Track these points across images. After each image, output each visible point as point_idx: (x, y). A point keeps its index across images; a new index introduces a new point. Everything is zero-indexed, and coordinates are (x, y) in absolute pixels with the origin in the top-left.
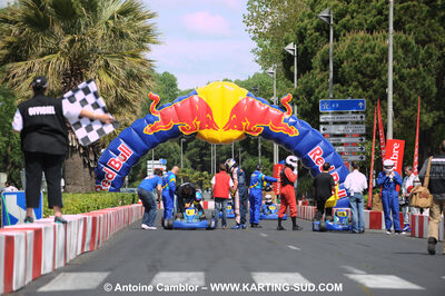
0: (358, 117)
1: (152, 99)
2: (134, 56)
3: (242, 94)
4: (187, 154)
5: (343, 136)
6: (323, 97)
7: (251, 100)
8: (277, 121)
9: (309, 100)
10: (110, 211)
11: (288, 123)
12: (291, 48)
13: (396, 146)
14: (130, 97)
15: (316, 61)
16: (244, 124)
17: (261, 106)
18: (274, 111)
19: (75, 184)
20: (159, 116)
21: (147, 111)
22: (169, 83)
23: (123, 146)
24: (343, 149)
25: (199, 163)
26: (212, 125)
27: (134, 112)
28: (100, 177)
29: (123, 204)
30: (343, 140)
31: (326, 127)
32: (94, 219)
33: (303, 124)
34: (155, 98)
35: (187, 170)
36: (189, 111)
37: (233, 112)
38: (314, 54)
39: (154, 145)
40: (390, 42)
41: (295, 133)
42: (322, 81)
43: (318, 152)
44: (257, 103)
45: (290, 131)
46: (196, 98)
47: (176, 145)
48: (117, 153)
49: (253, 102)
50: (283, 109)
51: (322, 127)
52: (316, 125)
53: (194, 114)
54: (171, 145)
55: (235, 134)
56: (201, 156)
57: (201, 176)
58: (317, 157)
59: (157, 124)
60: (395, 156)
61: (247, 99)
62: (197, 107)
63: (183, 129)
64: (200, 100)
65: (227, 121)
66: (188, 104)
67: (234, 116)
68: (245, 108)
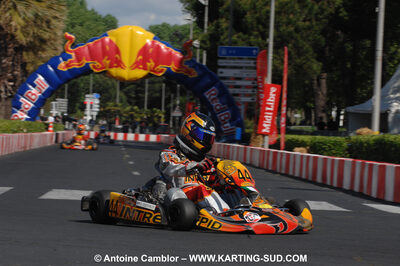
0: (251, 63)
1: (67, 38)
3: (148, 39)
4: (124, 90)
5: (240, 79)
7: (156, 43)
11: (188, 65)
13: (273, 90)
16: (149, 64)
17: (166, 49)
18: (177, 54)
20: (73, 54)
23: (39, 79)
24: (237, 91)
26: (119, 63)
31: (223, 70)
34: (70, 38)
36: (100, 50)
37: (139, 54)
39: (68, 80)
41: (194, 75)
43: (214, 92)
44: (163, 46)
45: (190, 73)
46: (107, 40)
48: (34, 86)
53: (105, 53)
55: (140, 73)
56: (137, 92)
57: (132, 110)
58: (213, 97)
59: (71, 62)
60: (272, 99)
61: (153, 42)
62: (107, 48)
63: (94, 67)
64: (111, 41)
65: (134, 61)
66: (100, 44)
67: (141, 57)
68: (151, 50)
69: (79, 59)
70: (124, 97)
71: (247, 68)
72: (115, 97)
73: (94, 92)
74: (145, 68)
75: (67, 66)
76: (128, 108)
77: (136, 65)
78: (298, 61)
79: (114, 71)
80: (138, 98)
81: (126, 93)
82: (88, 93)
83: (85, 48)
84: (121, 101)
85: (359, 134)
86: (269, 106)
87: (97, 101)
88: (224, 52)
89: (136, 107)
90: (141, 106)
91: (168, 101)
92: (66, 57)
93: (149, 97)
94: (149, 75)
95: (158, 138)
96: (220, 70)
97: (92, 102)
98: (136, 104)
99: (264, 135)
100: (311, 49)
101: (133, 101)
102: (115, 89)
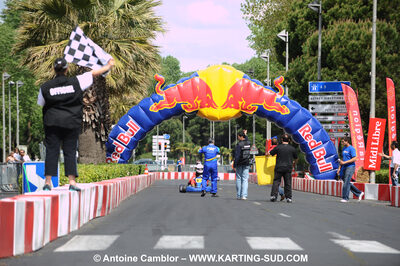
1: (157, 80)
2: (142, 42)
3: (238, 76)
4: (189, 130)
5: (332, 114)
6: (312, 79)
7: (246, 81)
8: (270, 100)
9: (299, 82)
10: (119, 181)
11: (280, 102)
12: (283, 35)
13: (378, 124)
14: (138, 78)
15: (306, 47)
16: (240, 103)
17: (256, 87)
18: (268, 92)
19: (88, 156)
20: (164, 95)
21: (153, 91)
22: (172, 66)
23: (131, 122)
24: (330, 126)
25: (199, 138)
26: (211, 103)
27: (141, 92)
28: (111, 150)
29: (131, 174)
30: (330, 118)
31: (314, 106)
32: (105, 188)
33: (294, 104)
34: (161, 80)
35: (189, 145)
36: (191, 91)
38: (304, 40)
39: (159, 122)
40: (374, 29)
41: (287, 112)
42: (311, 65)
43: (307, 129)
44: (252, 84)
45: (282, 110)
46: (197, 80)
47: (179, 121)
48: (126, 129)
49: (249, 83)
50: (276, 89)
51: (310, 106)
52: (306, 104)
53: (195, 93)
54: (174, 122)
55: (232, 112)
58: (306, 134)
59: (162, 103)
60: (377, 133)
61: (243, 81)
62: (198, 88)
63: (186, 107)
65: (225, 100)
66: (190, 85)
67: (231, 96)
68: (242, 89)
69: (169, 100)
70: (189, 137)
71: (339, 103)
72: (181, 137)
74: (237, 107)
75: (158, 107)
77: (227, 105)
82: (155, 134)
84: (187, 141)
86: (375, 141)
88: (315, 88)
92: (156, 99)
94: (241, 114)
99: (370, 171)
101: (199, 141)
102: (181, 129)
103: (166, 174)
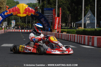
5: (49, 16)
13: (58, 18)
16: (27, 13)
20: (8, 11)
24: (49, 19)
26: (20, 13)
34: (7, 7)
36: (15, 10)
37: (24, 10)
39: (7, 17)
53: (16, 10)
56: (24, 20)
57: (23, 24)
58: (43, 20)
60: (57, 20)
61: (28, 7)
62: (17, 9)
63: (13, 14)
64: (17, 7)
65: (23, 12)
66: (15, 8)
67: (25, 11)
68: (27, 9)
69: (10, 12)
70: (21, 21)
71: (51, 13)
72: (19, 21)
73: (14, 20)
74: (26, 14)
75: (7, 14)
76: (22, 24)
77: (24, 13)
78: (64, 11)
79: (18, 15)
80: (24, 21)
81: (21, 20)
82: (12, 20)
83: (11, 9)
84: (20, 22)
85: (79, 29)
86: (57, 22)
87: (15, 22)
88: (45, 10)
89: (24, 24)
90: (25, 23)
91: (32, 22)
92: (6, 11)
93: (27, 21)
94: (27, 16)
95: (30, 31)
96: (44, 14)
97: (13, 23)
98: (24, 23)
99: (56, 29)
100: (67, 8)
101: (24, 22)
102: (19, 19)
103: (12, 30)
